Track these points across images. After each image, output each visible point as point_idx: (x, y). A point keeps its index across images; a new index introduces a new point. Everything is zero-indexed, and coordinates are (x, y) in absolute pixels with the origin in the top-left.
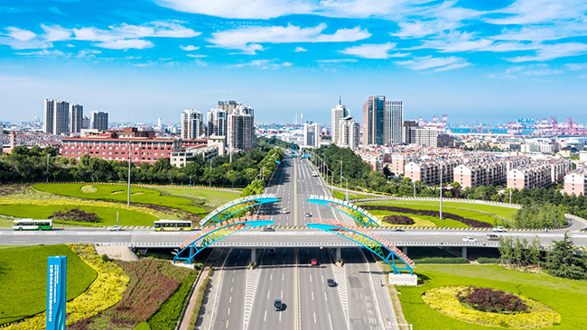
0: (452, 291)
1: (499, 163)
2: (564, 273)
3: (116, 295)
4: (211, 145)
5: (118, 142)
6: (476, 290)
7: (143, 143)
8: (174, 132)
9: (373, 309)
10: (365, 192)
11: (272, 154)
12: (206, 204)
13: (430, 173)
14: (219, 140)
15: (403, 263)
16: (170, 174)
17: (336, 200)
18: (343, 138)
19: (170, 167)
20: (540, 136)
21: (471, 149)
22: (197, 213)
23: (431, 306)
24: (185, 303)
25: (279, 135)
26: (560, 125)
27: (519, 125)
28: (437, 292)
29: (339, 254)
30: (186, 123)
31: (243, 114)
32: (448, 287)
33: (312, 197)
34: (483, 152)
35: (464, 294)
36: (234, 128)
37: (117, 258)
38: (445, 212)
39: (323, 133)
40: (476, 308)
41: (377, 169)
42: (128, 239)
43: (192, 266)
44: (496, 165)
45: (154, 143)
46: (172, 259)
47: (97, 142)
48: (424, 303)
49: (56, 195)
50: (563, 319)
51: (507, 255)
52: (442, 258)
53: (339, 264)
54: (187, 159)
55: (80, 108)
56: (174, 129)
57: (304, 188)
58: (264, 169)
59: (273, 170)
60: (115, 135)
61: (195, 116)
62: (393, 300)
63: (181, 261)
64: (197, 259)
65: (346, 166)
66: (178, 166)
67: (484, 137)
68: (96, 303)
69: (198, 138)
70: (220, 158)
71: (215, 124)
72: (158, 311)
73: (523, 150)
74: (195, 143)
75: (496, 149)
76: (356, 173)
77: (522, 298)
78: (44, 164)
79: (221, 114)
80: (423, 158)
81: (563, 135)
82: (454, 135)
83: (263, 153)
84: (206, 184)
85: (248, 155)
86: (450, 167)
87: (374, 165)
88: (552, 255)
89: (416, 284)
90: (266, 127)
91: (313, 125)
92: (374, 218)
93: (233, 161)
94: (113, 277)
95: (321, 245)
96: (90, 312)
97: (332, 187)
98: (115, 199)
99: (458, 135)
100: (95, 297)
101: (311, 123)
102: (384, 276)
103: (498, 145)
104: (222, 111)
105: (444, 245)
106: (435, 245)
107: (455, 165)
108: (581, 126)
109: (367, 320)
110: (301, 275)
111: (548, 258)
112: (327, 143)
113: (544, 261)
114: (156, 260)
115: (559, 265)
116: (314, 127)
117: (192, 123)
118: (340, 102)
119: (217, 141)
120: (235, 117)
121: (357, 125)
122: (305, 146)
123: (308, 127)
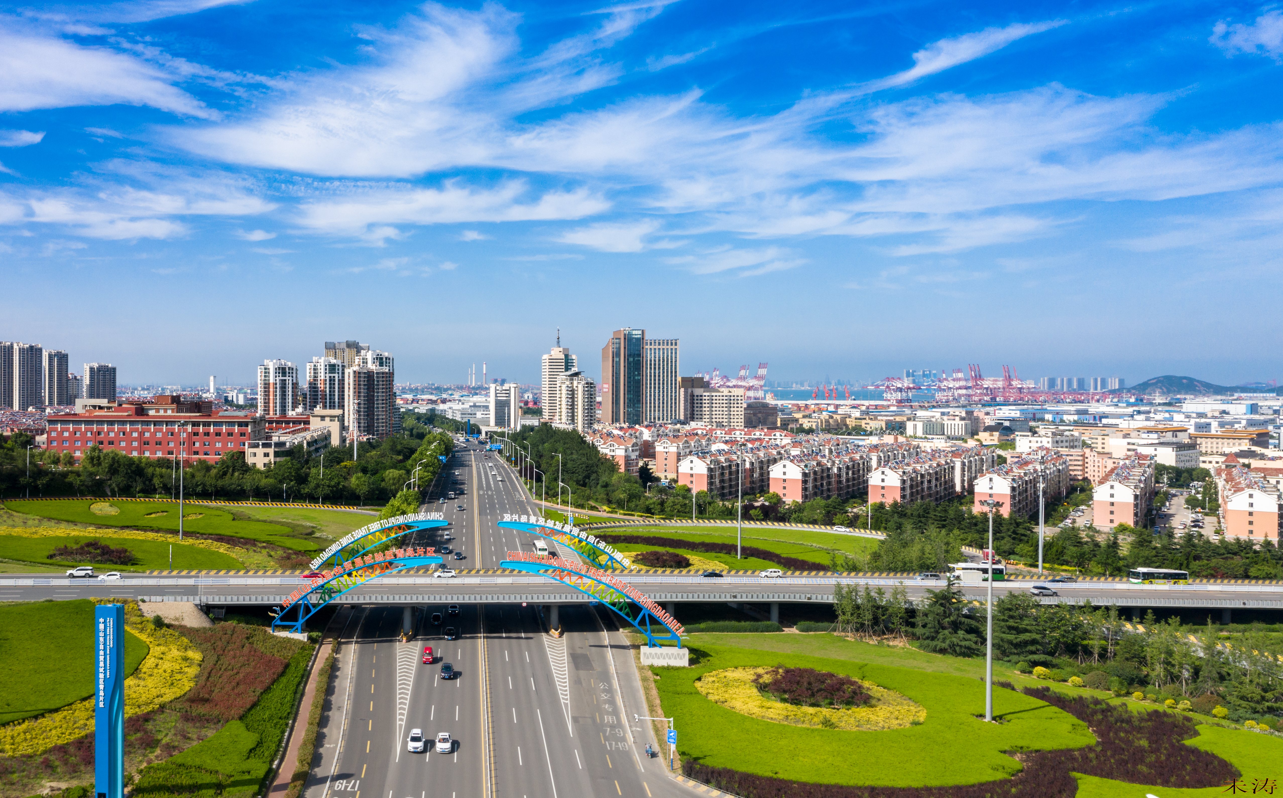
0: (748, 675)
1: (857, 457)
2: (944, 645)
3: (185, 680)
4: (317, 426)
5: (148, 423)
6: (788, 671)
7: (195, 424)
8: (241, 402)
9: (612, 702)
10: (604, 511)
11: (430, 443)
12: (317, 535)
13: (727, 477)
14: (332, 417)
15: (667, 631)
16: (248, 482)
17: (550, 524)
18: (564, 411)
19: (246, 469)
20: (947, 404)
21: (810, 431)
22: (302, 549)
23: (711, 697)
24: (298, 694)
25: (441, 407)
26: (987, 383)
27: (907, 383)
28: (722, 675)
29: (554, 616)
30: (266, 386)
31: (372, 366)
32: (740, 669)
33: (507, 518)
34: (829, 436)
35: (767, 679)
36: (358, 394)
37: (176, 623)
38: (747, 544)
39: (526, 403)
40: (784, 700)
41: (627, 470)
42: (191, 591)
43: (302, 637)
44: (852, 460)
45: (216, 424)
46: (269, 626)
47: (111, 423)
48: (697, 693)
49: (50, 519)
50: (929, 717)
51: (848, 617)
52: (734, 623)
53: (555, 633)
54: (276, 454)
55: (62, 359)
56: (241, 397)
57: (492, 507)
58: (417, 470)
59: (434, 473)
60: (140, 409)
61: (282, 371)
62: (647, 689)
63: (284, 628)
64: (309, 626)
65: (569, 465)
66: (260, 466)
67: (837, 407)
68: (154, 692)
69: (291, 413)
70: (335, 450)
71: (321, 386)
72: (254, 705)
73: (910, 431)
74: (288, 423)
75: (858, 431)
76: (588, 477)
77: (866, 684)
78: (20, 464)
79: (332, 368)
80: (714, 448)
81: (993, 402)
82: (779, 403)
83: (414, 442)
84: (313, 499)
85: (385, 446)
86: (765, 465)
87: (622, 463)
88: (926, 615)
89: (687, 664)
90: (415, 391)
91: (506, 386)
92: (618, 556)
93: (359, 456)
94: (175, 653)
95: (524, 600)
96: (147, 704)
97: (543, 503)
98: (155, 525)
99: (788, 403)
100: (150, 682)
101: (503, 382)
102: (632, 652)
103: (863, 423)
104: (333, 361)
105: (739, 599)
106: (723, 599)
107: (775, 461)
108: (1030, 384)
109: (602, 719)
110: (490, 652)
111: (919, 620)
112: (534, 422)
113: (913, 625)
114: (243, 627)
115: (937, 632)
116: (509, 390)
117: (278, 386)
118: (558, 342)
119: (327, 419)
120: (359, 373)
121: (590, 387)
122: (492, 427)
123: (496, 390)
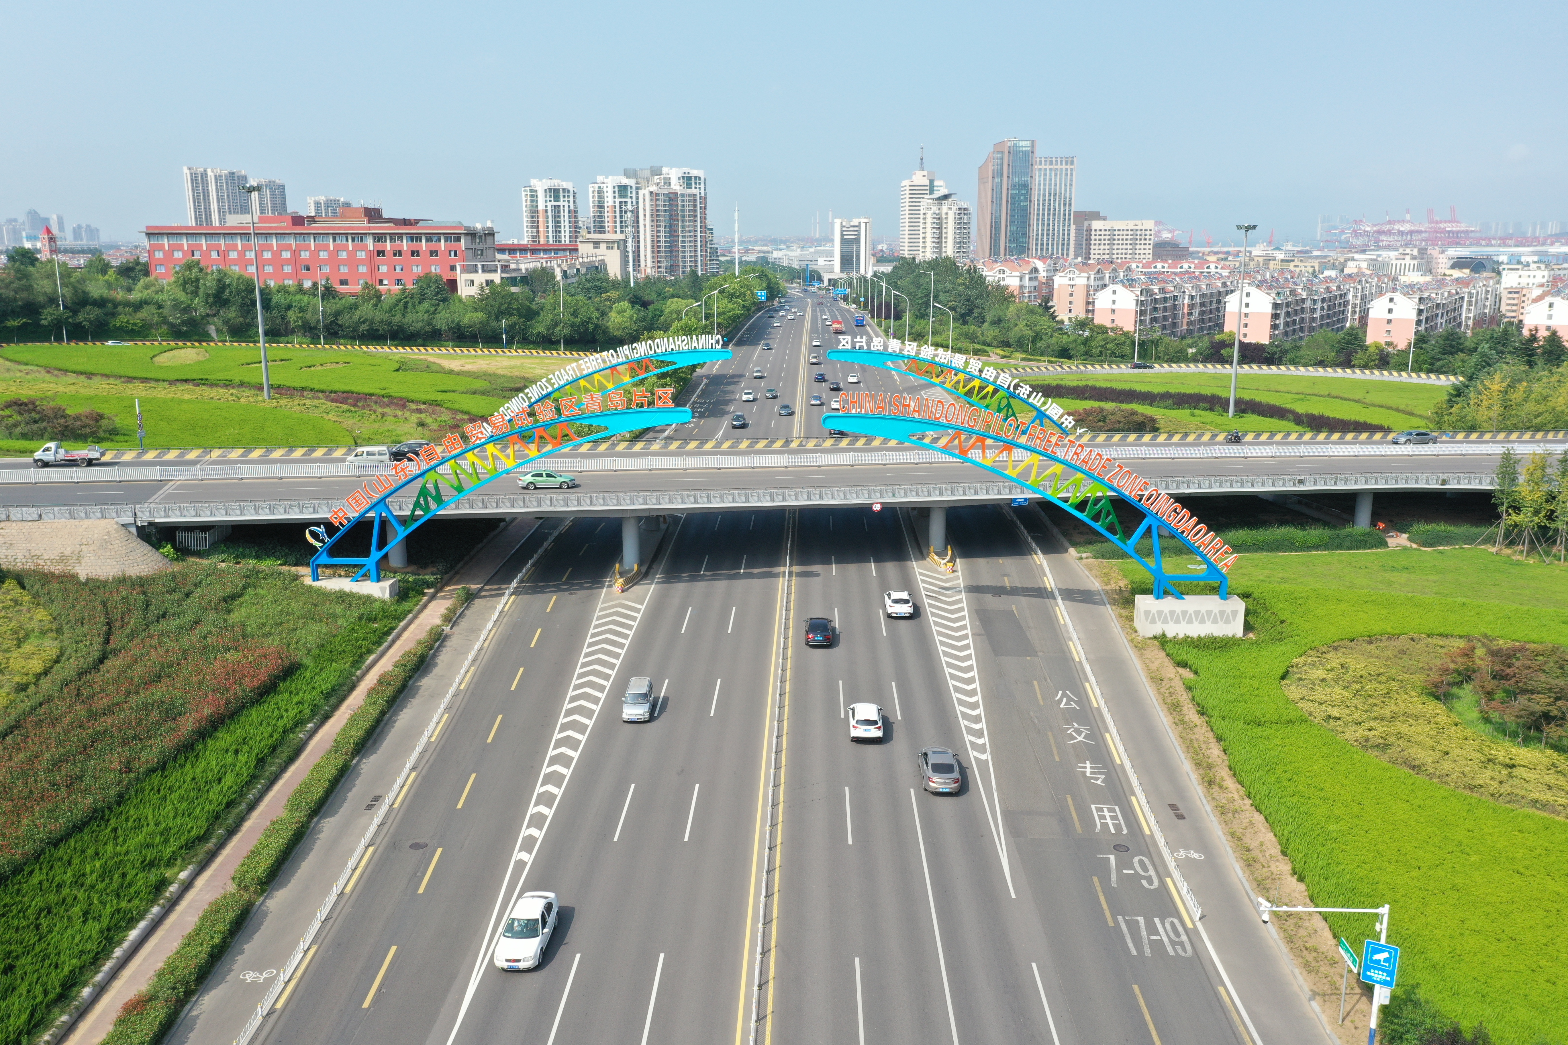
4: (587, 253)
9: (1099, 753)
10: (996, 357)
13: (1159, 313)
14: (610, 244)
15: (1194, 554)
17: (927, 352)
18: (929, 246)
19: (455, 303)
25: (775, 255)
29: (937, 529)
30: (534, 214)
31: (676, 187)
33: (845, 342)
36: (656, 223)
38: (1247, 396)
39: (880, 251)
43: (381, 589)
46: (306, 564)
51: (1527, 517)
53: (938, 558)
54: (505, 282)
61: (555, 193)
63: (339, 570)
71: (608, 214)
74: (546, 252)
79: (623, 190)
84: (549, 343)
86: (1207, 300)
87: (1016, 294)
89: (1242, 633)
91: (855, 222)
95: (879, 498)
104: (624, 181)
105: (1309, 488)
106: (1279, 488)
109: (1085, 816)
112: (889, 266)
116: (859, 226)
117: (550, 214)
118: (922, 164)
119: (603, 246)
120: (657, 195)
121: (963, 211)
122: (837, 272)
123: (842, 226)
